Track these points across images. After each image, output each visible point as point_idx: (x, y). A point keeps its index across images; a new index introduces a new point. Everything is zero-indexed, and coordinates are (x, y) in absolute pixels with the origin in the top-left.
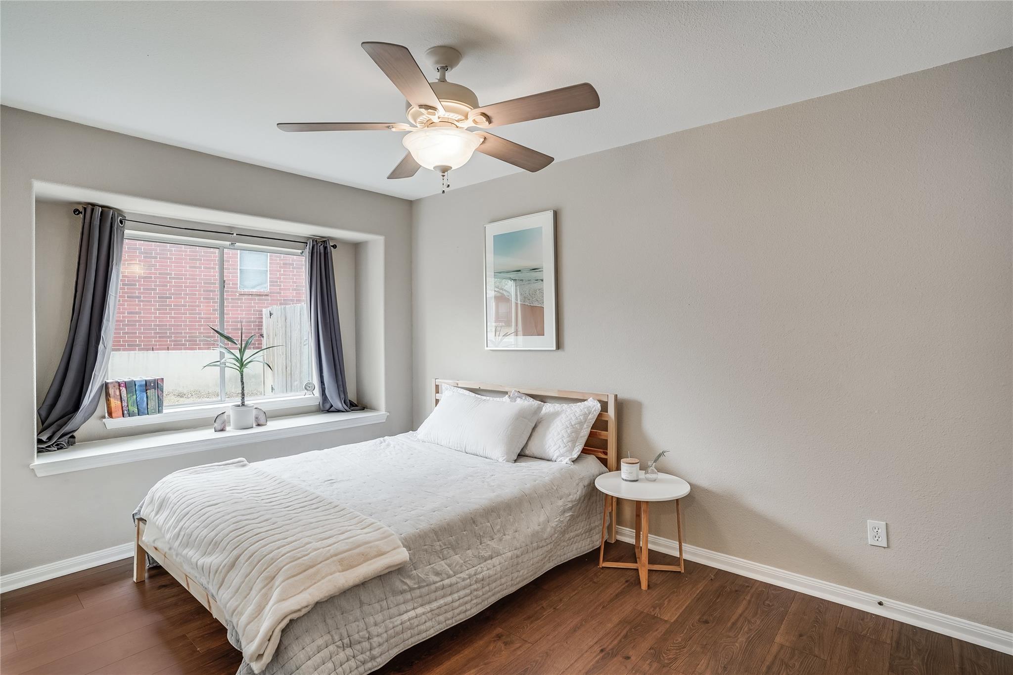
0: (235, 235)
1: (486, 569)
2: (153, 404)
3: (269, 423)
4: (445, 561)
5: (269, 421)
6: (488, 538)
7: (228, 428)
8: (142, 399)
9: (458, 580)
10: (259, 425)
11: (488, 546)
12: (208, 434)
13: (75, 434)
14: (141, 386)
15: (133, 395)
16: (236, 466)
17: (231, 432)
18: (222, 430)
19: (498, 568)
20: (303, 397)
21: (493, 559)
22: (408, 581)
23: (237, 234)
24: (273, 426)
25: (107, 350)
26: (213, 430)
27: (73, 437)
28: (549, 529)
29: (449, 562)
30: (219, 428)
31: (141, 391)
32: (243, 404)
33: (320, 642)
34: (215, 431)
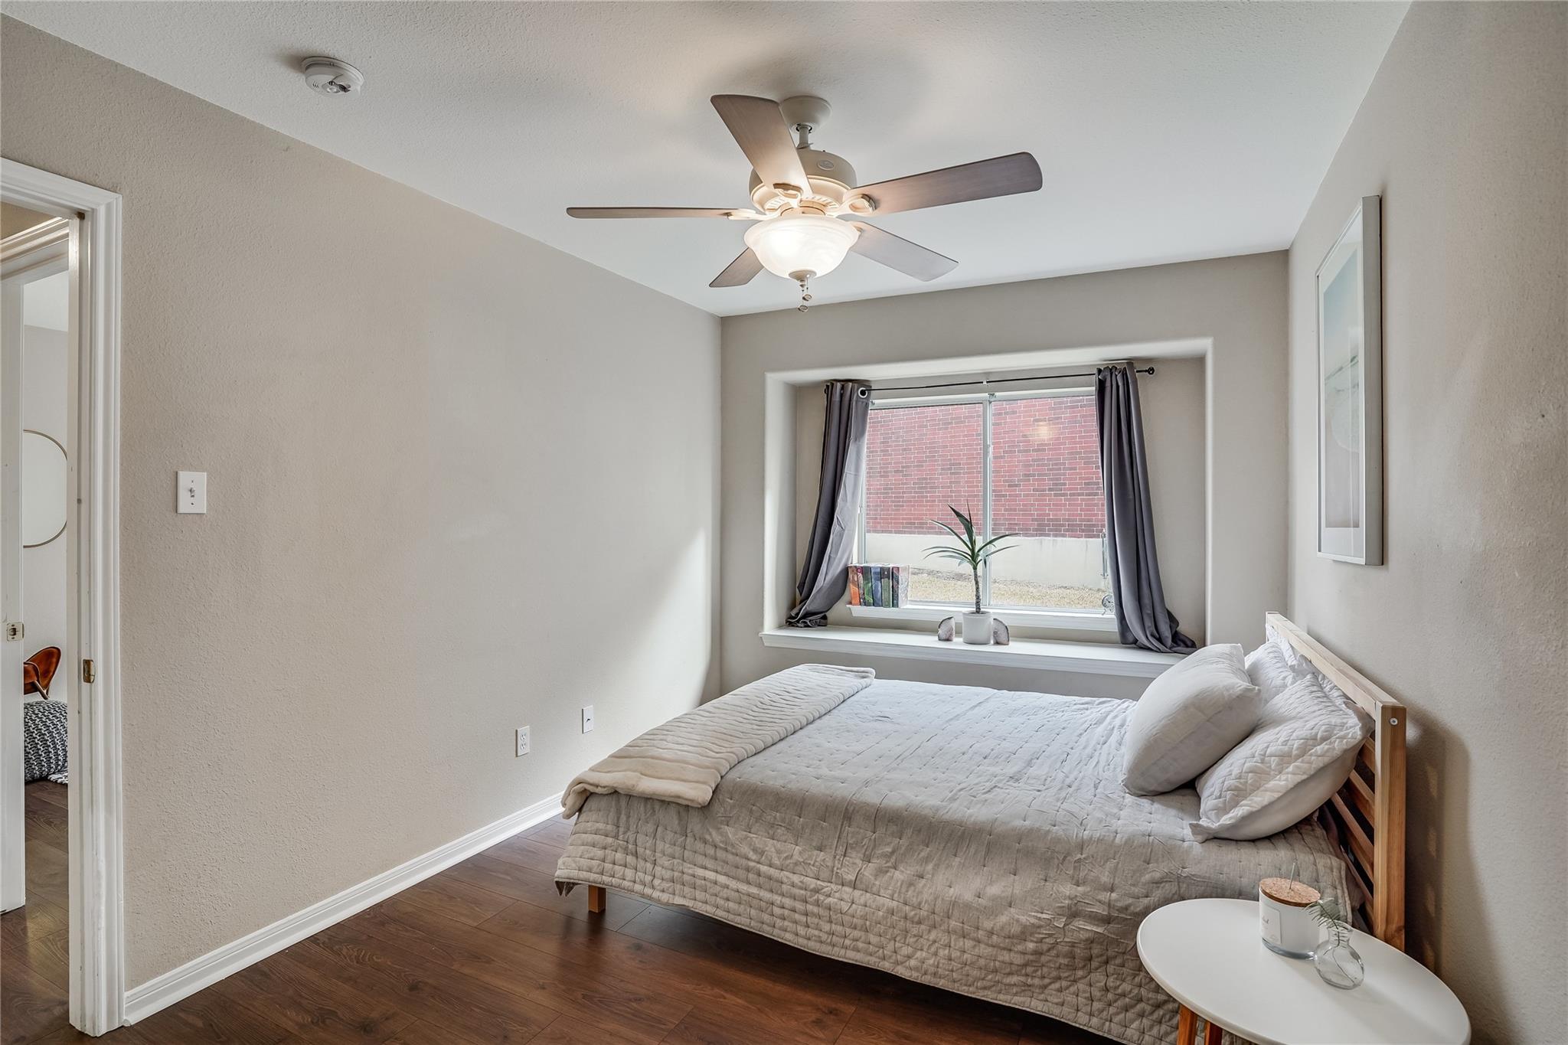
0: (985, 383)
1: (840, 897)
2: (887, 596)
3: (1011, 643)
4: (775, 842)
5: (1012, 641)
6: (859, 855)
7: (955, 639)
8: (876, 587)
9: (785, 880)
10: (997, 643)
11: (855, 866)
12: (929, 641)
13: (827, 614)
14: (875, 573)
15: (868, 583)
16: (856, 676)
17: (958, 643)
18: (948, 640)
19: (860, 910)
20: (1101, 616)
21: (855, 891)
22: (714, 833)
23: (987, 382)
24: (1016, 648)
25: (846, 531)
26: (937, 638)
27: (825, 618)
28: (1003, 919)
29: (779, 846)
30: (944, 637)
31: (876, 579)
32: (978, 611)
33: (601, 826)
34: (940, 640)
